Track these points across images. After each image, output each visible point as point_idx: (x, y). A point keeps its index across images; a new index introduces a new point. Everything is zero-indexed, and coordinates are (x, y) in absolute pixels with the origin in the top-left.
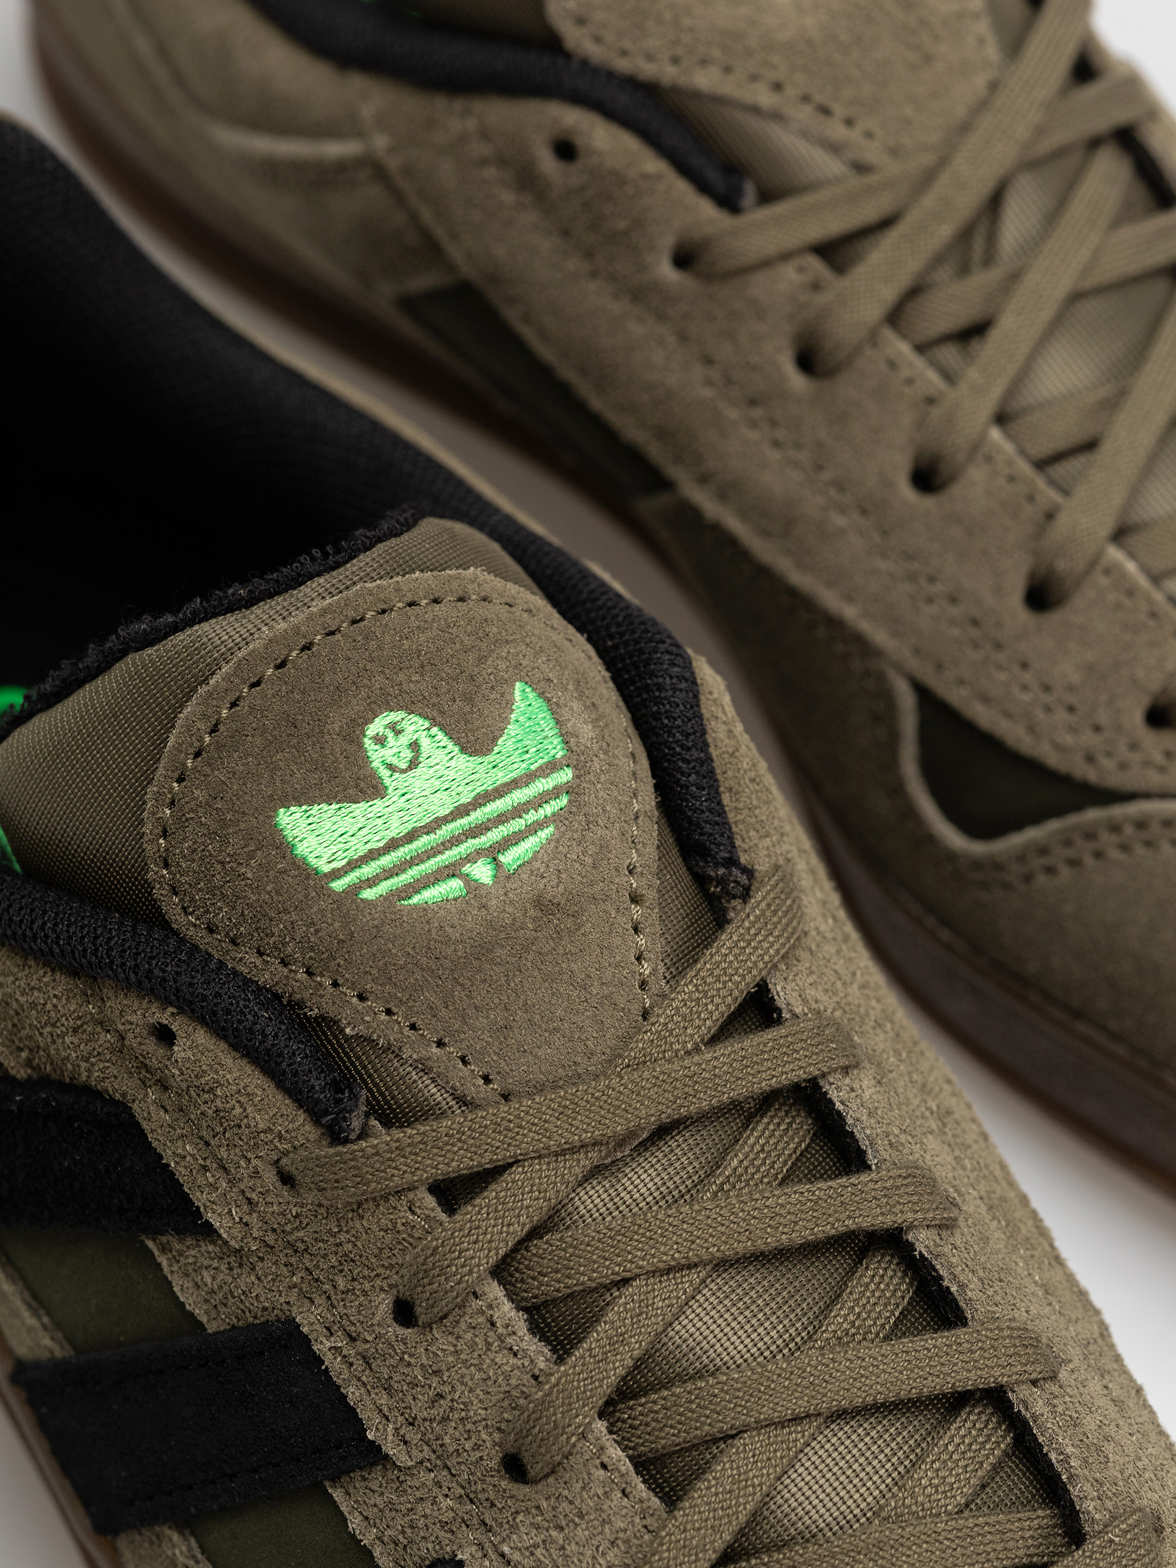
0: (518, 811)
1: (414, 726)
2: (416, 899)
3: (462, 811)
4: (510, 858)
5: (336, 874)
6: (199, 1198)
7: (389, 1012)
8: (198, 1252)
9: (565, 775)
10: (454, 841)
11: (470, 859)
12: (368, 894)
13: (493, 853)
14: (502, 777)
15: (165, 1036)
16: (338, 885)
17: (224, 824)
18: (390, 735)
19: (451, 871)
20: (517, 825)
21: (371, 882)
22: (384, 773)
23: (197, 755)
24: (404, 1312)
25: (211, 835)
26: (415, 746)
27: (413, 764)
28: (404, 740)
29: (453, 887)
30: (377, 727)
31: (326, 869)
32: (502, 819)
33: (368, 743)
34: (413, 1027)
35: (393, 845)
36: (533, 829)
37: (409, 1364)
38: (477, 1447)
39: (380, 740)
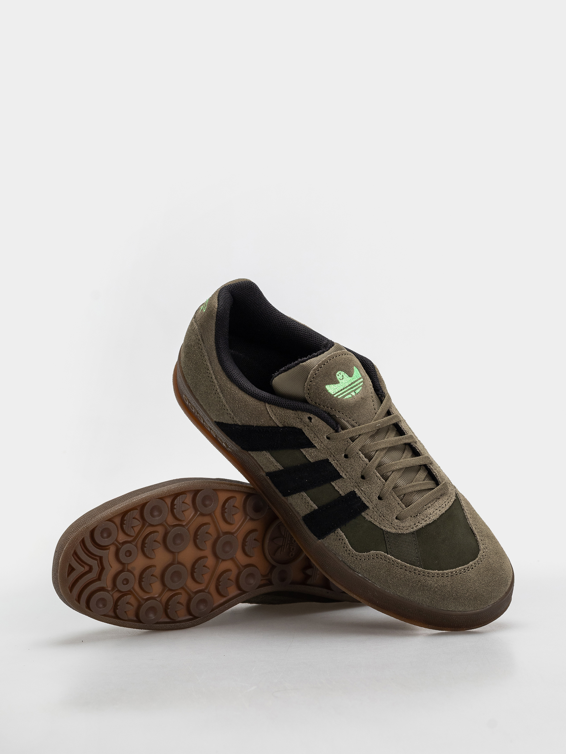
0: (357, 385)
1: (342, 373)
2: (345, 398)
3: (350, 385)
4: (357, 391)
5: (335, 394)
6: (313, 442)
7: (343, 414)
8: (311, 450)
9: (362, 380)
10: (349, 390)
11: (351, 392)
12: (339, 397)
13: (354, 391)
14: (355, 380)
15: (310, 419)
16: (335, 396)
17: (319, 388)
18: (339, 374)
19: (349, 394)
20: (357, 387)
21: (339, 395)
22: (339, 380)
23: (313, 378)
24: (346, 456)
25: (316, 389)
26: (343, 376)
27: (343, 379)
28: (341, 375)
29: (350, 396)
30: (338, 373)
31: (333, 394)
32: (355, 386)
33: (337, 376)
34: (346, 416)
35: (341, 390)
36: (359, 387)
37: (347, 463)
38: (357, 475)
39: (338, 375)
